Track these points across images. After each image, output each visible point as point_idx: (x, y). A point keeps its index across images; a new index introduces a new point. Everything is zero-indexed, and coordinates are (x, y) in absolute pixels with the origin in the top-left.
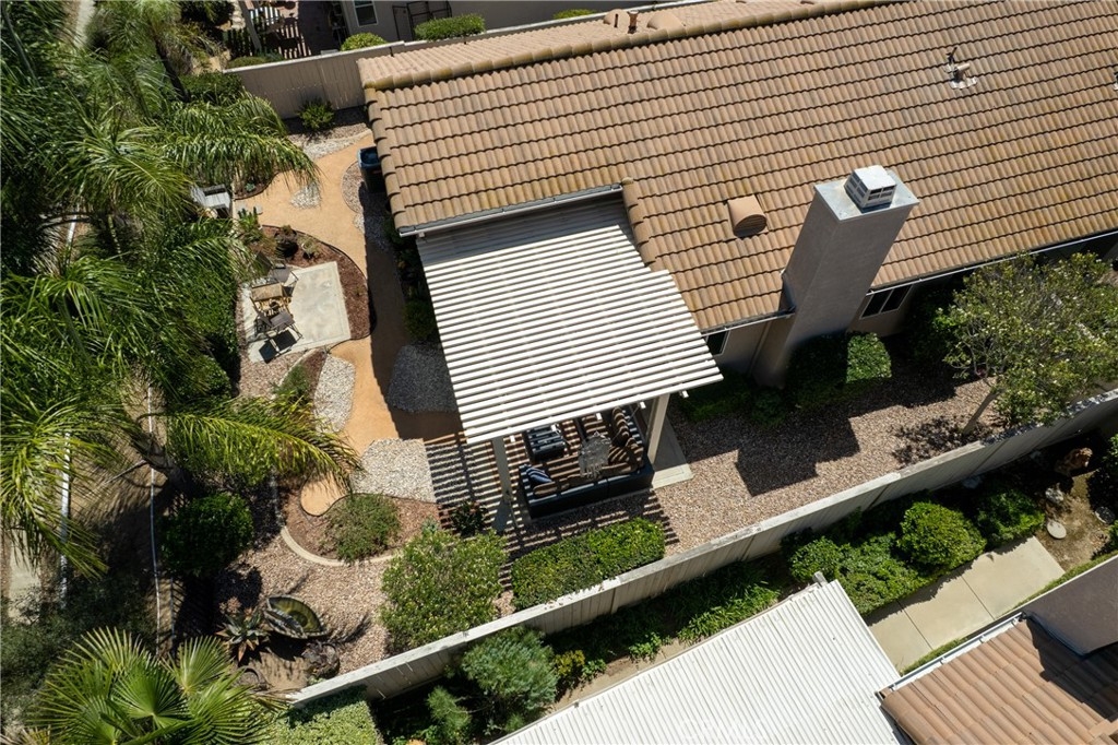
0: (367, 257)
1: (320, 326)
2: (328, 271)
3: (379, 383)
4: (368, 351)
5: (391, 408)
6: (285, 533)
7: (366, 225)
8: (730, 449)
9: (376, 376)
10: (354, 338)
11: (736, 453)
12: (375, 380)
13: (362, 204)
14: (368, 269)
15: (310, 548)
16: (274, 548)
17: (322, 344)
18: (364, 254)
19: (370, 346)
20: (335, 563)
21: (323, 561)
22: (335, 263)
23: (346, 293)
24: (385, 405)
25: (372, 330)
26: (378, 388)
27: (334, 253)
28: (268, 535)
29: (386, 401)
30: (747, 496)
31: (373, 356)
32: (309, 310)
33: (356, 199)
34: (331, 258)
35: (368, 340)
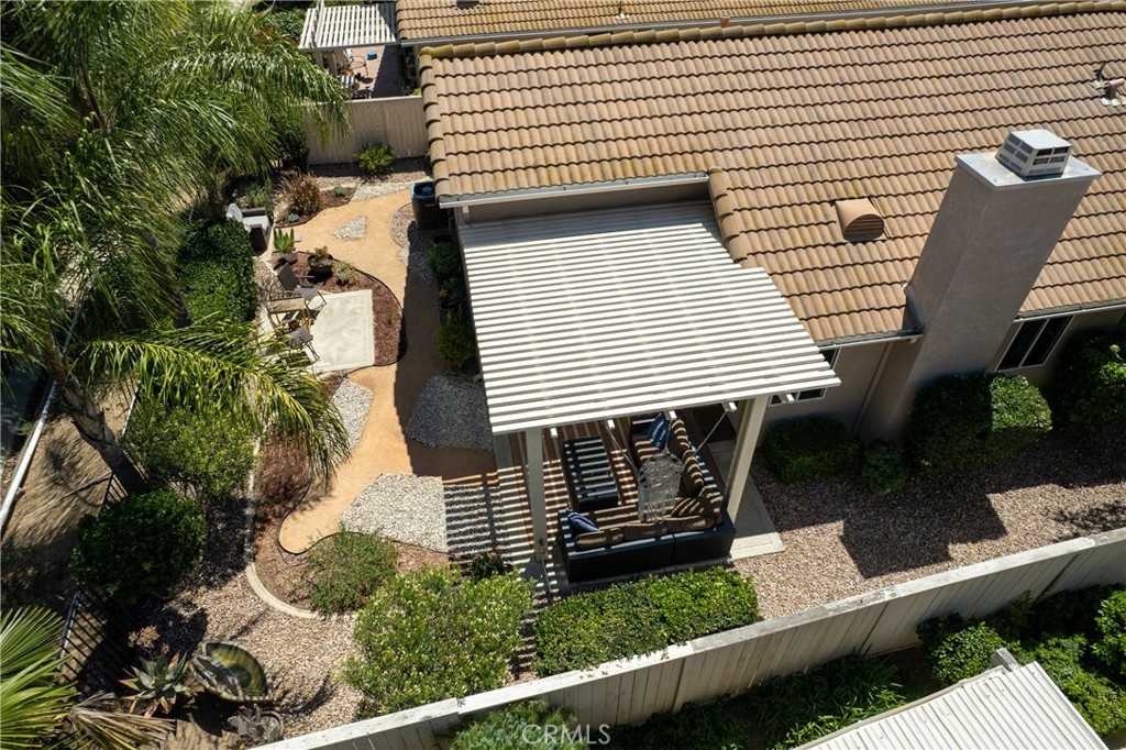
0: (406, 288)
1: (341, 350)
2: (362, 299)
3: (398, 413)
4: (392, 379)
5: (407, 440)
6: (251, 571)
7: (410, 259)
8: (833, 519)
9: (396, 405)
10: (379, 363)
11: (840, 524)
12: (395, 410)
13: (409, 240)
14: (405, 299)
15: (279, 592)
16: (232, 588)
17: (340, 367)
18: (404, 285)
19: (394, 374)
20: (307, 614)
21: (292, 610)
22: (370, 291)
23: (376, 320)
24: (402, 437)
25: (399, 358)
26: (397, 418)
27: (371, 282)
28: (230, 571)
29: (404, 432)
30: (858, 578)
31: (396, 385)
32: (332, 334)
33: (404, 236)
34: (366, 287)
35: (394, 367)
